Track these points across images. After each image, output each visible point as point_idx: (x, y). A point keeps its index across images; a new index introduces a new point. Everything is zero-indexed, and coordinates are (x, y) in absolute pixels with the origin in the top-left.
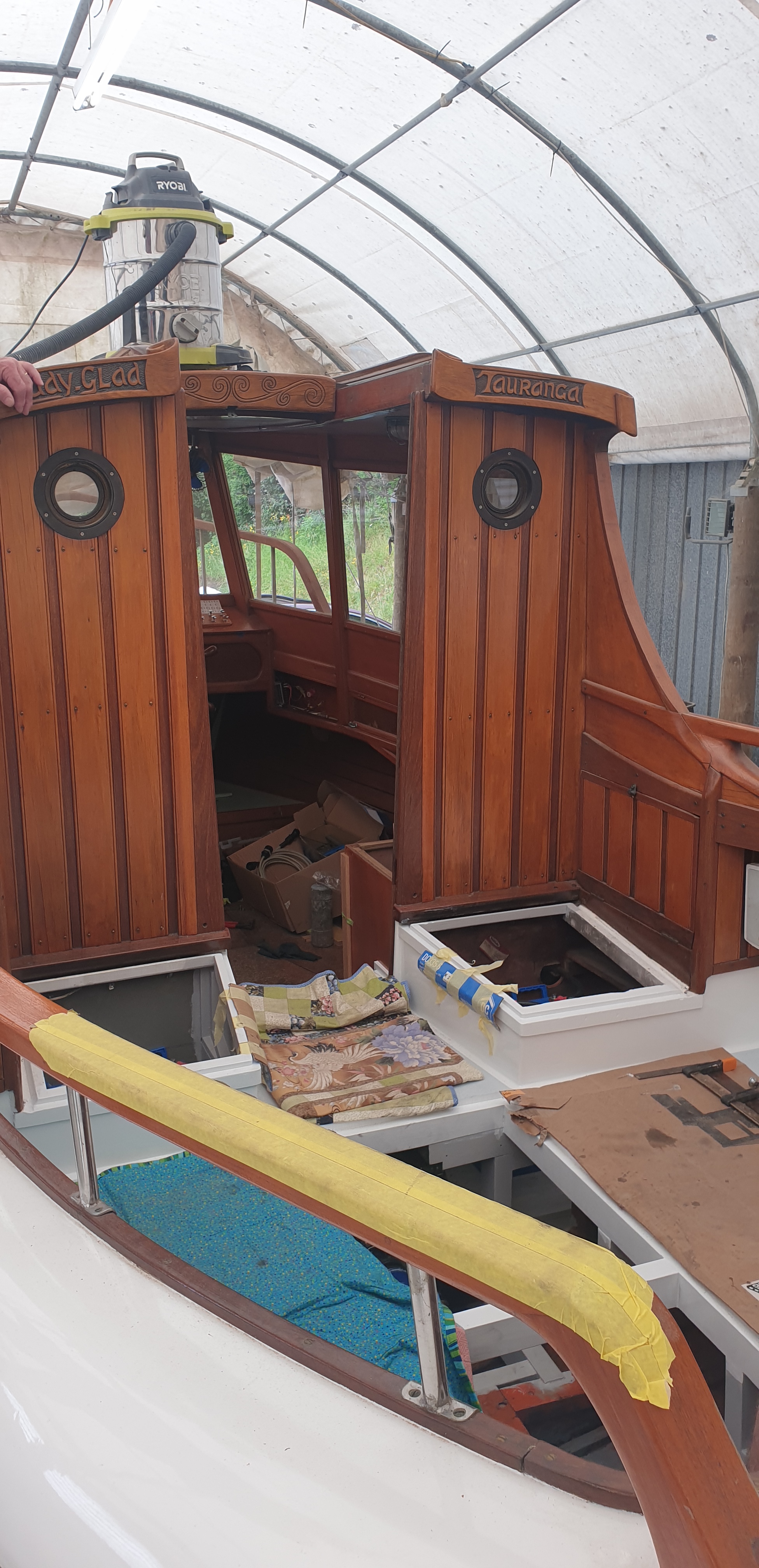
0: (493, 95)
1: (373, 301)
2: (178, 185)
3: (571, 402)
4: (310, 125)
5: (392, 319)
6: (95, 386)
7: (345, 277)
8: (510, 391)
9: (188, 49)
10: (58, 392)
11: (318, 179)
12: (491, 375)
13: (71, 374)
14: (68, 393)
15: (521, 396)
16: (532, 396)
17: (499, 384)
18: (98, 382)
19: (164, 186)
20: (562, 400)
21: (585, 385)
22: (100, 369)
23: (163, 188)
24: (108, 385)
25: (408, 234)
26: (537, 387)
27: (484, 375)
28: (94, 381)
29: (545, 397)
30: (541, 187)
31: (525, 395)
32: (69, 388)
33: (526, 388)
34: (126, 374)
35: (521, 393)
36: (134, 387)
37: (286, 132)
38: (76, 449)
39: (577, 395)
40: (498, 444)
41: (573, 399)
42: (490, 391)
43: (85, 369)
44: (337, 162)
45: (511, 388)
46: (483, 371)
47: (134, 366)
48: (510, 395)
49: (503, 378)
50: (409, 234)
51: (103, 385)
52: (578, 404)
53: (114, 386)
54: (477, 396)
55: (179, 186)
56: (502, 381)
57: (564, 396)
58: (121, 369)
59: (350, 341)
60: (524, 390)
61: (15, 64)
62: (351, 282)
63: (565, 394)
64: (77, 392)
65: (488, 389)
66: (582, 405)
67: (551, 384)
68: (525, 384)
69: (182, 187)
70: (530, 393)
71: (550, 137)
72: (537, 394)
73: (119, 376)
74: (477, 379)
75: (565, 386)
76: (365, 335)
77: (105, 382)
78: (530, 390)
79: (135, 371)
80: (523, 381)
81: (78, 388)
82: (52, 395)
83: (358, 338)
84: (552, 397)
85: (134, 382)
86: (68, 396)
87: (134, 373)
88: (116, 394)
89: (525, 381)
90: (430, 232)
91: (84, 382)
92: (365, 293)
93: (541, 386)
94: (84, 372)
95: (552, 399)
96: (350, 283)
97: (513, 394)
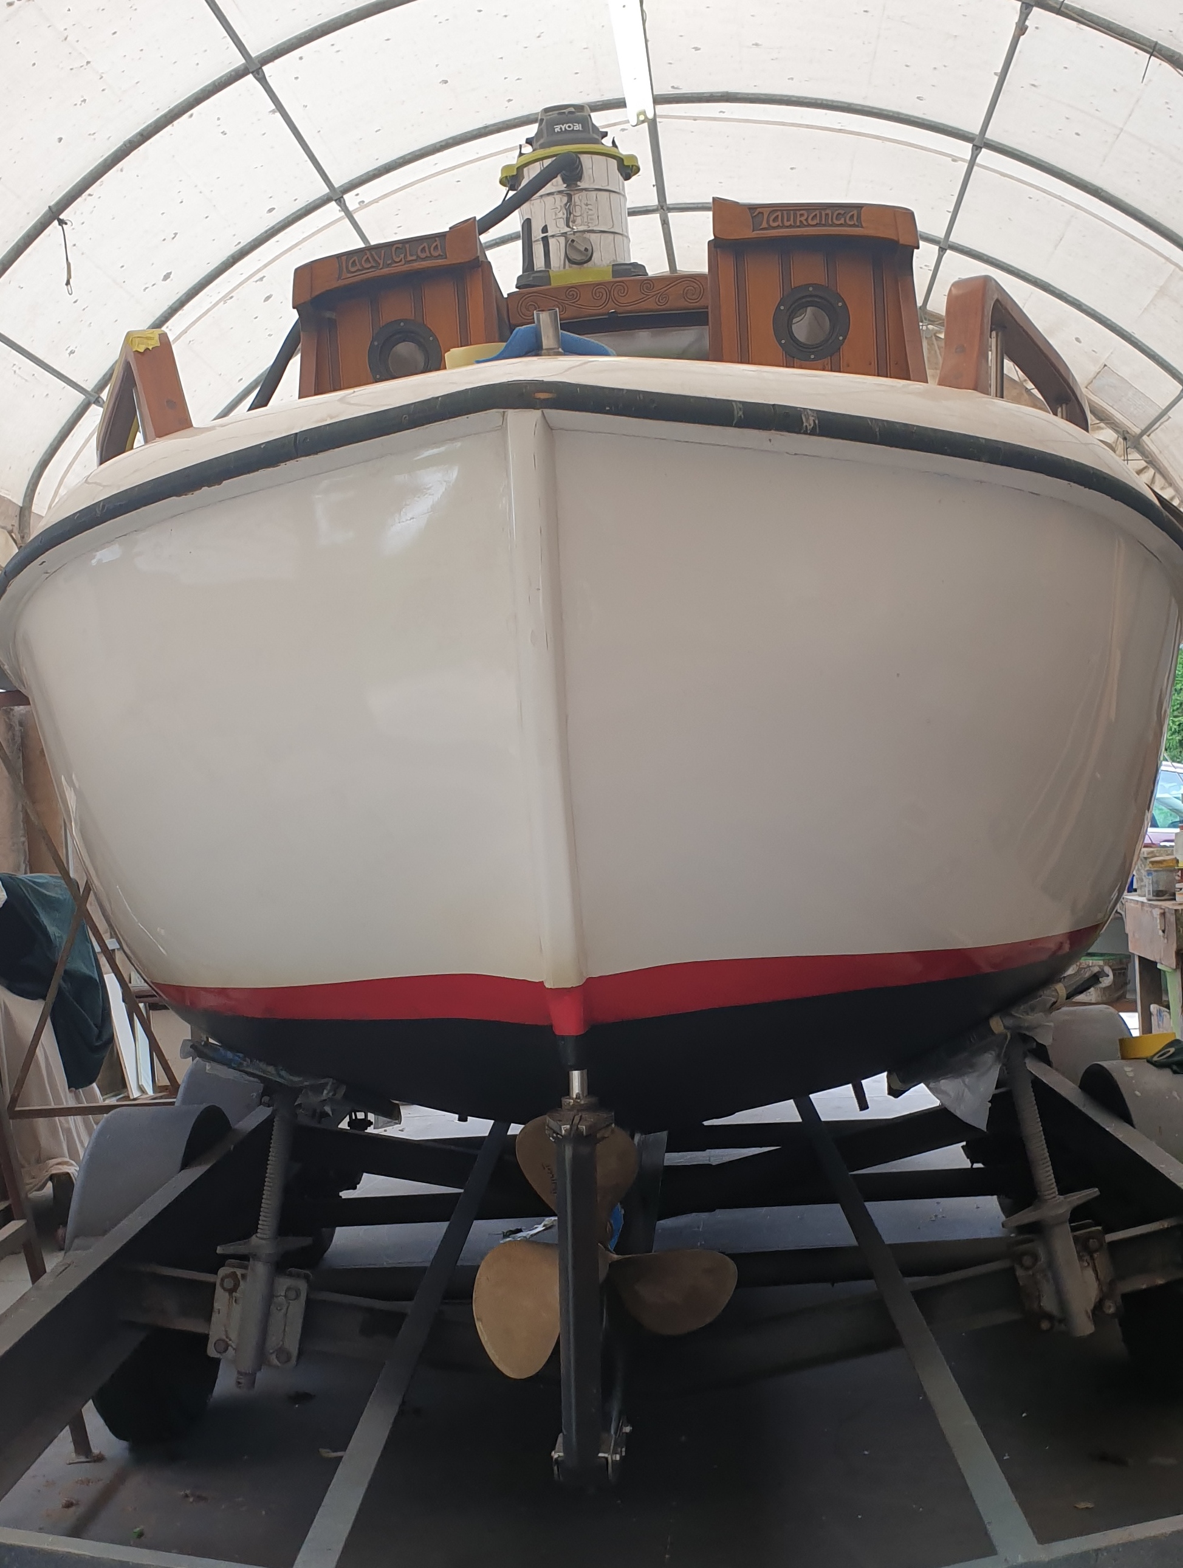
0: (1062, 9)
1: (1089, 311)
2: (574, 125)
3: (851, 226)
4: (918, 98)
5: (1118, 328)
6: (403, 259)
7: (1050, 285)
8: (787, 224)
9: (757, 45)
10: (372, 267)
11: (960, 162)
12: (766, 212)
13: (383, 252)
14: (381, 266)
15: (799, 227)
16: (809, 225)
17: (775, 220)
18: (405, 256)
19: (561, 128)
20: (841, 225)
21: (863, 209)
22: (407, 246)
23: (559, 131)
24: (414, 258)
25: (1077, 207)
26: (813, 216)
27: (759, 213)
28: (402, 256)
29: (823, 225)
30: (1167, 103)
31: (802, 225)
32: (381, 262)
33: (803, 219)
34: (429, 248)
35: (798, 224)
36: (436, 258)
37: (902, 114)
38: (401, 320)
39: (855, 219)
40: (798, 280)
41: (852, 223)
42: (766, 226)
43: (395, 246)
44: (967, 135)
45: (787, 221)
46: (758, 209)
47: (436, 241)
48: (787, 227)
49: (779, 213)
50: (1079, 205)
51: (410, 258)
52: (857, 226)
53: (419, 259)
54: (755, 232)
55: (575, 127)
56: (778, 216)
57: (842, 221)
58: (425, 244)
59: (1092, 376)
60: (801, 221)
61: (601, 103)
62: (1059, 290)
63: (843, 219)
64: (389, 265)
65: (764, 225)
66: (862, 227)
67: (828, 211)
68: (801, 215)
69: (578, 127)
70: (807, 222)
71: (1141, 40)
72: (814, 222)
73: (423, 250)
74: (753, 217)
75: (842, 212)
76: (1102, 362)
77: (411, 255)
78: (806, 220)
79: (437, 245)
80: (798, 213)
81: (389, 262)
82: (368, 269)
83: (1098, 367)
84: (830, 222)
85: (435, 254)
86: (381, 269)
87: (436, 247)
88: (421, 265)
89: (801, 212)
90: (1094, 196)
91: (394, 257)
92: (1078, 301)
93: (818, 215)
94: (394, 249)
95: (831, 226)
96: (1057, 292)
97: (790, 226)
